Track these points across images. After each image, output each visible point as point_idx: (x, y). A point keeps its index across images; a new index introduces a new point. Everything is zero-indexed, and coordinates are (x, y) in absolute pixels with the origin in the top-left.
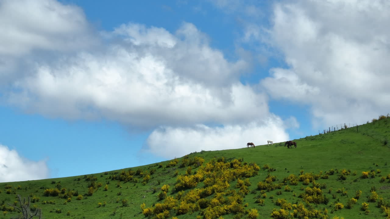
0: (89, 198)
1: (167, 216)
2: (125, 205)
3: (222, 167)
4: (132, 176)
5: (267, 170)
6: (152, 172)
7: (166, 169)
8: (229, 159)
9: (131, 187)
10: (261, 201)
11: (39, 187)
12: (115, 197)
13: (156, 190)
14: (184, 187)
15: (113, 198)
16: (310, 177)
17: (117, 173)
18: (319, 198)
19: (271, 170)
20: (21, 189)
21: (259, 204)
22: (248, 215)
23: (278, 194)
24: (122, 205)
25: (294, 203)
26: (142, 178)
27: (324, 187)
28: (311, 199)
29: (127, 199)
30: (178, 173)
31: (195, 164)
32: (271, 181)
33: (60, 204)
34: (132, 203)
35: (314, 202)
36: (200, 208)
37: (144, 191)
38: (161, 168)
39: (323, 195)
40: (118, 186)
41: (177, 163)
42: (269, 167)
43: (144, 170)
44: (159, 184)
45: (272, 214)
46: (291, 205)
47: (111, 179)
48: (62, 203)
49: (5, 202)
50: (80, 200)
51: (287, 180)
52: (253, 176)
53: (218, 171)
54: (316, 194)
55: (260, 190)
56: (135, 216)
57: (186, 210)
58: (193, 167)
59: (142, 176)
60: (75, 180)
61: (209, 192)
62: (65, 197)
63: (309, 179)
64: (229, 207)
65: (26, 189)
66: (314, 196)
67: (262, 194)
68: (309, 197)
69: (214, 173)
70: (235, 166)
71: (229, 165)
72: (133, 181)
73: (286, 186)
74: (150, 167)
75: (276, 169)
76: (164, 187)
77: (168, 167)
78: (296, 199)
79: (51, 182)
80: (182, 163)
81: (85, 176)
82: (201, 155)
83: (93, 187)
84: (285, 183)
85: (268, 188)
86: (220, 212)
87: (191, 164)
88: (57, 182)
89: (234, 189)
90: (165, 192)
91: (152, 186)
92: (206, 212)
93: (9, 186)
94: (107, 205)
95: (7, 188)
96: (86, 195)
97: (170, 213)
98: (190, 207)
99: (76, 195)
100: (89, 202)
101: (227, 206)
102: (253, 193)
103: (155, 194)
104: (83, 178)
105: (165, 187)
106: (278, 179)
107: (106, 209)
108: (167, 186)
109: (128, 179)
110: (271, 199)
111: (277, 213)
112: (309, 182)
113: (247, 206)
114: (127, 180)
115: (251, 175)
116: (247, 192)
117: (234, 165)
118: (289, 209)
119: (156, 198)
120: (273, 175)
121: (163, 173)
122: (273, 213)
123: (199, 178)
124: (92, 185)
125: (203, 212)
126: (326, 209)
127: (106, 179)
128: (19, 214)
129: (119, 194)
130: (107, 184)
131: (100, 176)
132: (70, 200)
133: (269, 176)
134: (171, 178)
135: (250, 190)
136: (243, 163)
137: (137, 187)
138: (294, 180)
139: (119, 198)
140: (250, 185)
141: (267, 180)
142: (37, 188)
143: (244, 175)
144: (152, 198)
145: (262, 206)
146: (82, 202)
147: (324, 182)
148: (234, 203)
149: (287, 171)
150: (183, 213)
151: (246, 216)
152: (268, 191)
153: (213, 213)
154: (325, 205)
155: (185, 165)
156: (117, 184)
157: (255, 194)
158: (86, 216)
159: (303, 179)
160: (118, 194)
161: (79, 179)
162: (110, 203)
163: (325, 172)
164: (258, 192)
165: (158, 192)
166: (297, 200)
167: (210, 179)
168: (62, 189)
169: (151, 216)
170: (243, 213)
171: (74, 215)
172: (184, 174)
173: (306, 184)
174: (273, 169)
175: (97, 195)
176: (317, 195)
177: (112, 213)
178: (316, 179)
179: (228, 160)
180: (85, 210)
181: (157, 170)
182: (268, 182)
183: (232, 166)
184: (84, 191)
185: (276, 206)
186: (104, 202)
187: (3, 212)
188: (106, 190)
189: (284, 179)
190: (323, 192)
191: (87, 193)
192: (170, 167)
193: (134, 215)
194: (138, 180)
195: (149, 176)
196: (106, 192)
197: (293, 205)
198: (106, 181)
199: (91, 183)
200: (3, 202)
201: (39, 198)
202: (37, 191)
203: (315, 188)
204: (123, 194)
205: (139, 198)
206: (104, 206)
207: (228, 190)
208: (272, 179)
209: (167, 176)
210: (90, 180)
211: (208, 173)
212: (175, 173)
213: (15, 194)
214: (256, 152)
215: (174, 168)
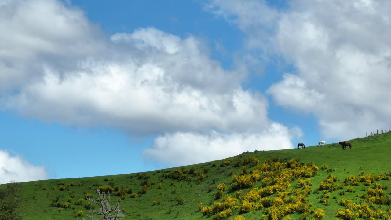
0: (143, 195)
1: (229, 215)
2: (180, 203)
3: (279, 167)
4: (185, 175)
5: (326, 170)
6: (205, 171)
7: (220, 168)
8: (285, 159)
9: (185, 185)
10: (325, 201)
11: (91, 184)
12: (169, 195)
13: (212, 189)
14: (241, 186)
15: (167, 197)
16: (371, 178)
17: (170, 171)
18: (382, 199)
19: (330, 171)
20: (74, 186)
21: (324, 204)
22: (314, 215)
23: (341, 194)
24: (177, 203)
25: (358, 203)
26: (196, 177)
27: (385, 188)
28: (374, 200)
29: (182, 197)
30: (233, 172)
31: (250, 164)
32: (332, 181)
33: (114, 202)
34: (188, 201)
35: (377, 203)
36: (263, 207)
37: (199, 189)
38: (215, 167)
39: (385, 196)
40: (172, 185)
41: (231, 163)
42: (327, 167)
43: (197, 168)
44: (214, 183)
45: (338, 214)
46: (355, 205)
47: (164, 177)
48: (116, 201)
49: (59, 199)
50: (134, 197)
51: (348, 181)
52: (313, 176)
53: (275, 170)
54: (378, 195)
55: (322, 190)
56: (191, 215)
57: (249, 208)
58: (248, 166)
59: (195, 175)
60: (128, 178)
61: (270, 191)
62: (119, 195)
63: (370, 179)
64: (295, 206)
65: (79, 186)
66: (376, 196)
67: (325, 194)
68: (372, 197)
69: (272, 173)
70: (293, 166)
71: (285, 165)
72: (187, 180)
73: (348, 187)
74: (203, 166)
75: (335, 169)
76: (220, 186)
77: (222, 166)
78: (359, 199)
79: (104, 179)
80: (237, 162)
81: (138, 174)
82: (256, 155)
83: (146, 185)
84: (347, 183)
85: (331, 188)
86: (285, 211)
87: (245, 163)
88: (109, 179)
89: (296, 189)
90: (222, 191)
91: (207, 185)
92: (271, 211)
93: (62, 182)
94: (162, 203)
95: (60, 185)
96: (139, 193)
97: (233, 211)
98: (252, 206)
99: (130, 192)
100: (143, 199)
101: (291, 205)
102: (315, 193)
103: (211, 193)
104: (136, 176)
105: (222, 187)
106: (339, 179)
107: (161, 207)
108: (223, 185)
109: (181, 177)
110: (335, 199)
111: (342, 212)
112: (370, 183)
113: (312, 205)
114: (181, 179)
115: (311, 175)
116: (310, 191)
117: (291, 165)
118: (354, 209)
119: (212, 197)
120: (333, 175)
121: (217, 172)
122: (338, 212)
123: (256, 178)
124: (145, 183)
125: (267, 211)
126: (389, 209)
127: (159, 177)
128: (74, 210)
129: (174, 193)
130: (160, 182)
131: (153, 174)
132: (123, 197)
133: (329, 177)
134: (226, 177)
135: (312, 190)
136: (299, 163)
137: (191, 186)
138: (355, 180)
139: (174, 196)
140: (311, 185)
141: (328, 180)
142: (91, 185)
143: (303, 175)
144: (208, 197)
145: (326, 205)
146: (136, 200)
147: (385, 183)
148: (299, 203)
149: (346, 171)
150: (245, 212)
151: (311, 215)
152: (330, 191)
153: (279, 212)
154: (387, 205)
155: (240, 164)
156: (170, 182)
157: (318, 194)
158: (141, 214)
159: (365, 179)
160: (172, 192)
161: (131, 177)
162: (165, 201)
163: (385, 173)
164: (321, 192)
165: (213, 191)
166: (360, 201)
167: (268, 178)
168: (115, 187)
169: (210, 215)
170: (309, 212)
171: (129, 213)
172: (240, 173)
173: (367, 185)
174: (332, 169)
175: (151, 193)
176: (380, 196)
177: (167, 211)
178: (377, 179)
179: (283, 160)
180: (140, 208)
181: (210, 169)
182: (329, 183)
183: (289, 166)
184: (138, 189)
185: (340, 206)
186: (159, 201)
187: (57, 208)
188: (160, 188)
189: (345, 179)
190: (385, 193)
191: (141, 191)
192: (224, 166)
193: (191, 213)
194: (192, 179)
195: (203, 175)
196: (160, 190)
197: (357, 205)
198: (159, 179)
199: (144, 181)
200: (58, 198)
201: (93, 195)
202: (90, 188)
203: (377, 189)
204: (177, 192)
205: (195, 196)
206: (159, 204)
207: (290, 190)
208: (333, 179)
209: (222, 176)
210: (142, 178)
211: (265, 172)
212: (229, 172)
213: (68, 190)
214: (311, 152)
215: (228, 167)
